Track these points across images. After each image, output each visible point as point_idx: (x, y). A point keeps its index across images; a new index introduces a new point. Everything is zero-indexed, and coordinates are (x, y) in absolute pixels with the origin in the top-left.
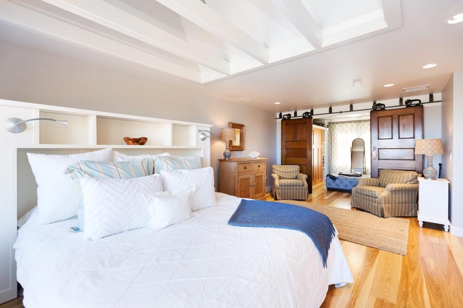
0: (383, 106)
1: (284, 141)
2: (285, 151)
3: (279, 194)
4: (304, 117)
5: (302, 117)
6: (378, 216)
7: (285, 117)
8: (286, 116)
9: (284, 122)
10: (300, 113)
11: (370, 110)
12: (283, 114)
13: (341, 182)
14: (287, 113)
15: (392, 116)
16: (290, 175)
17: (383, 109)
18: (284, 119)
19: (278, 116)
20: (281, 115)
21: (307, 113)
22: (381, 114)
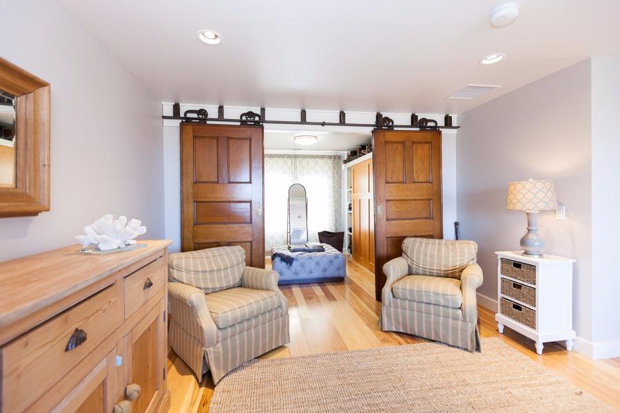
0: (391, 124)
1: (189, 181)
2: (191, 208)
3: (217, 359)
4: (243, 123)
5: (239, 124)
6: (466, 350)
7: (189, 115)
8: (195, 116)
9: (189, 128)
10: (234, 112)
11: (372, 128)
12: (184, 108)
13: (303, 265)
14: (197, 107)
15: (403, 143)
16: (227, 276)
17: (391, 128)
18: (188, 120)
19: (169, 111)
20: (176, 108)
21: (250, 114)
22: (390, 136)
